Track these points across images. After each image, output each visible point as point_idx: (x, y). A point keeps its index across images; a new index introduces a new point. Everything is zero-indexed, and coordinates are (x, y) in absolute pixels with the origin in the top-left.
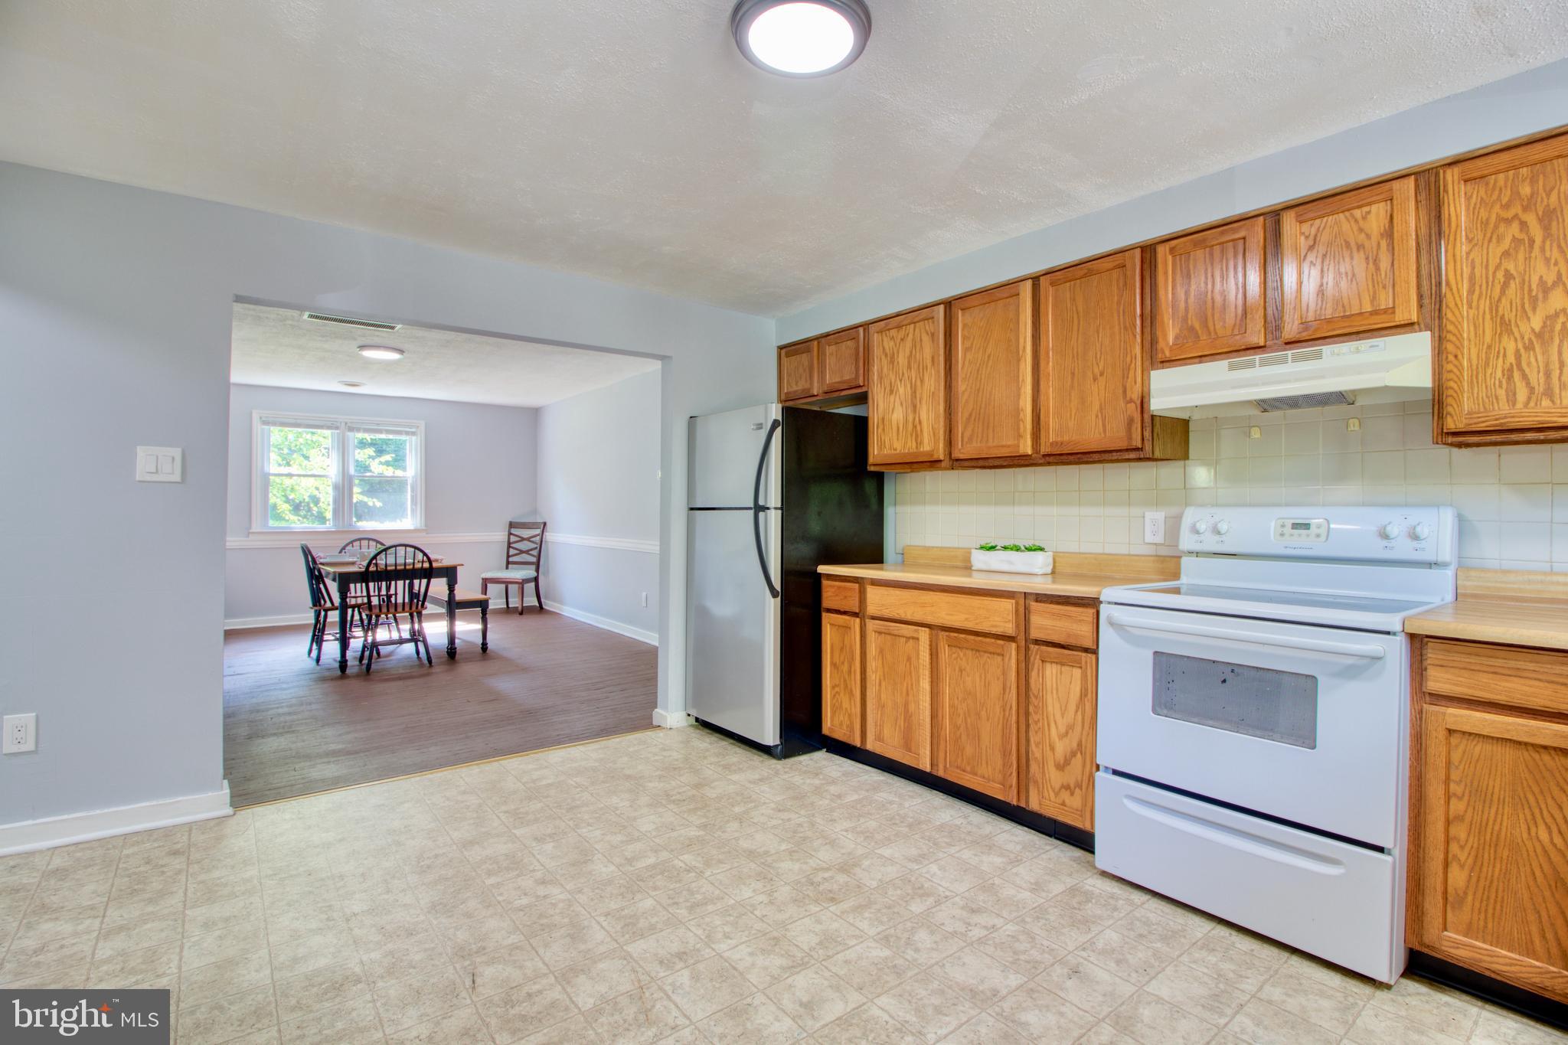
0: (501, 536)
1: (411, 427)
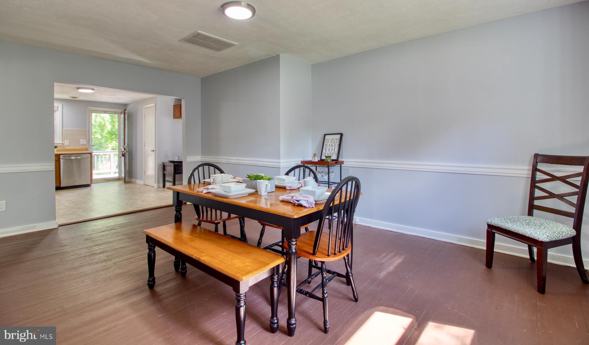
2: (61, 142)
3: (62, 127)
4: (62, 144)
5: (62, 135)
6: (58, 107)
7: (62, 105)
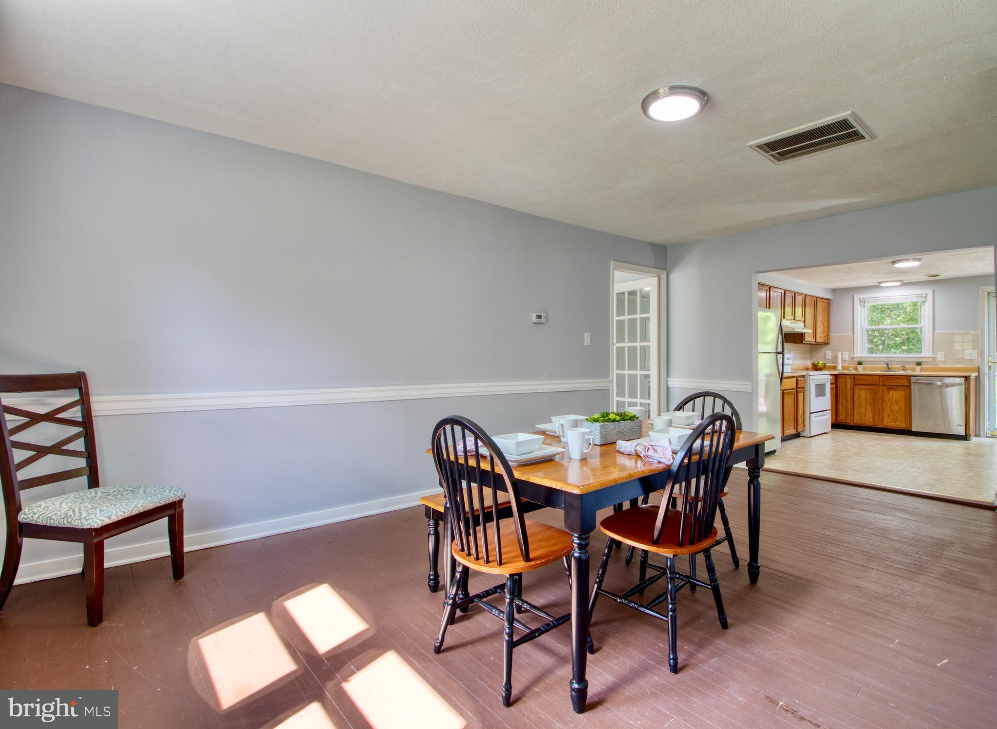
2: (931, 355)
3: (934, 330)
4: (933, 358)
5: (933, 343)
6: (927, 294)
7: (934, 291)
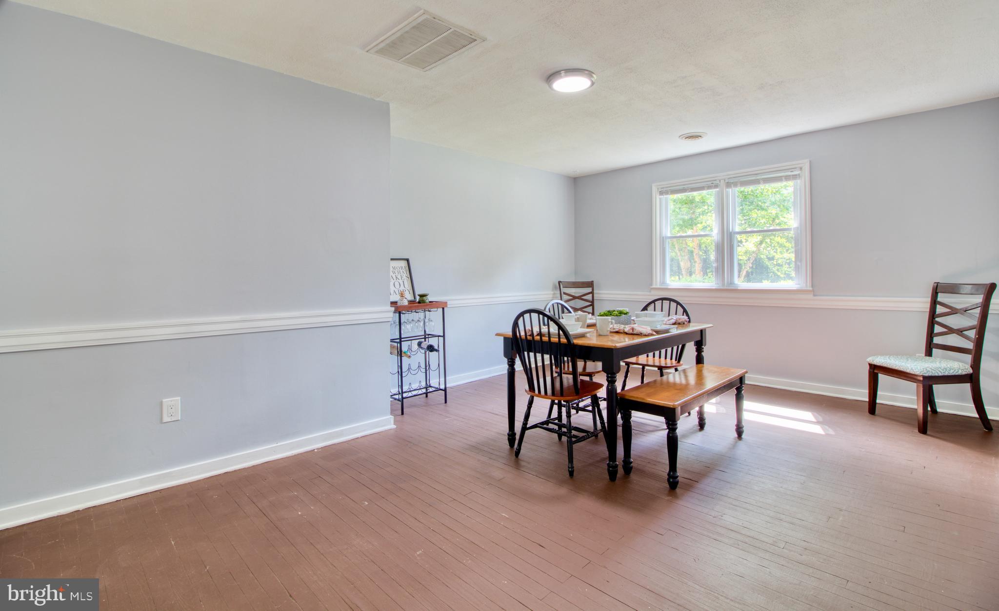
0: (925, 304)
1: (791, 170)
